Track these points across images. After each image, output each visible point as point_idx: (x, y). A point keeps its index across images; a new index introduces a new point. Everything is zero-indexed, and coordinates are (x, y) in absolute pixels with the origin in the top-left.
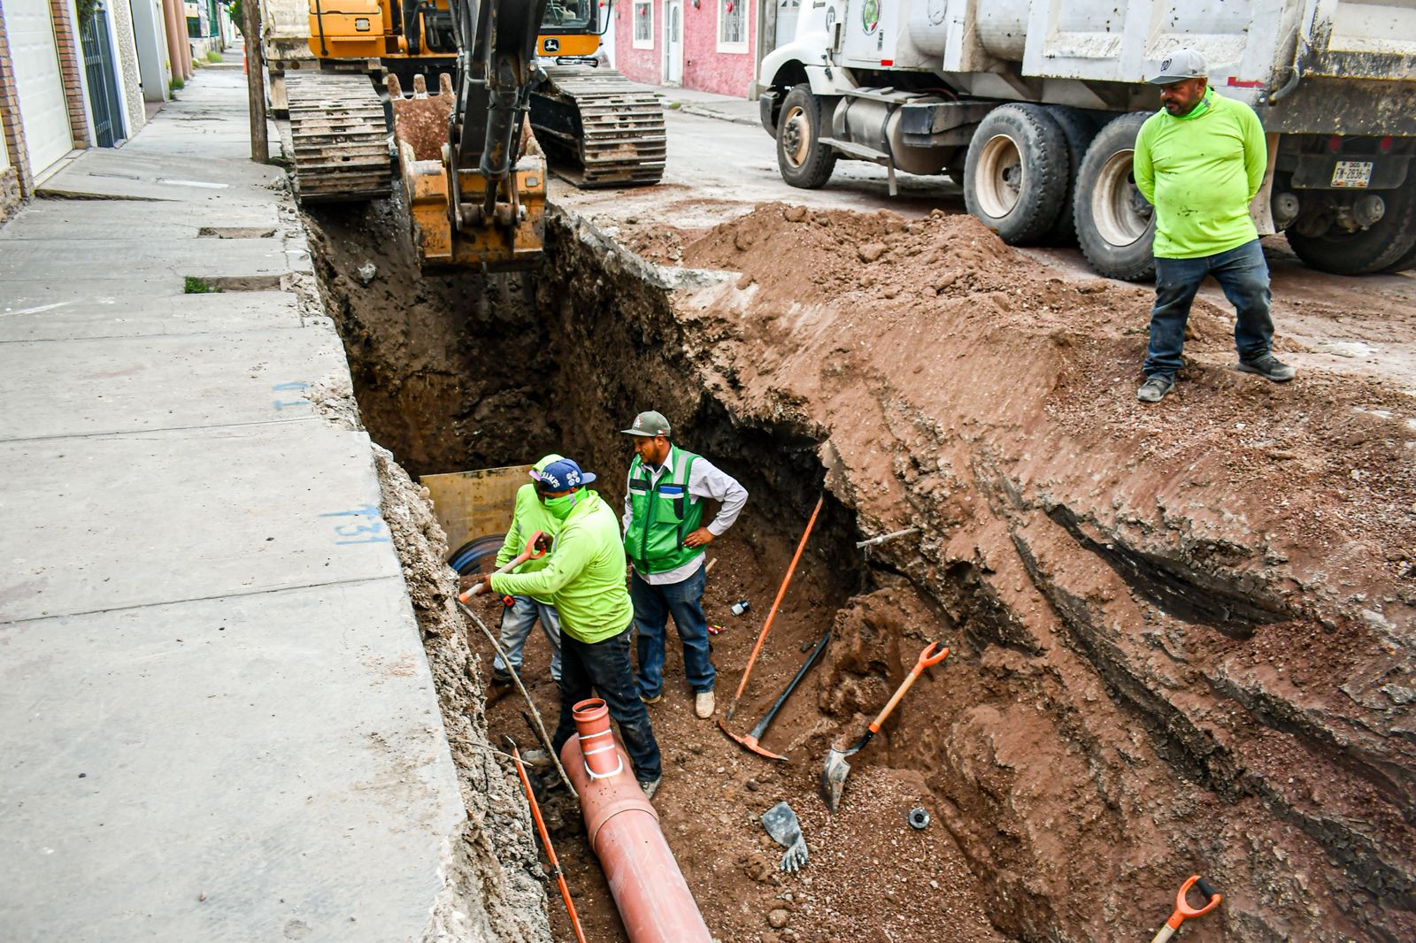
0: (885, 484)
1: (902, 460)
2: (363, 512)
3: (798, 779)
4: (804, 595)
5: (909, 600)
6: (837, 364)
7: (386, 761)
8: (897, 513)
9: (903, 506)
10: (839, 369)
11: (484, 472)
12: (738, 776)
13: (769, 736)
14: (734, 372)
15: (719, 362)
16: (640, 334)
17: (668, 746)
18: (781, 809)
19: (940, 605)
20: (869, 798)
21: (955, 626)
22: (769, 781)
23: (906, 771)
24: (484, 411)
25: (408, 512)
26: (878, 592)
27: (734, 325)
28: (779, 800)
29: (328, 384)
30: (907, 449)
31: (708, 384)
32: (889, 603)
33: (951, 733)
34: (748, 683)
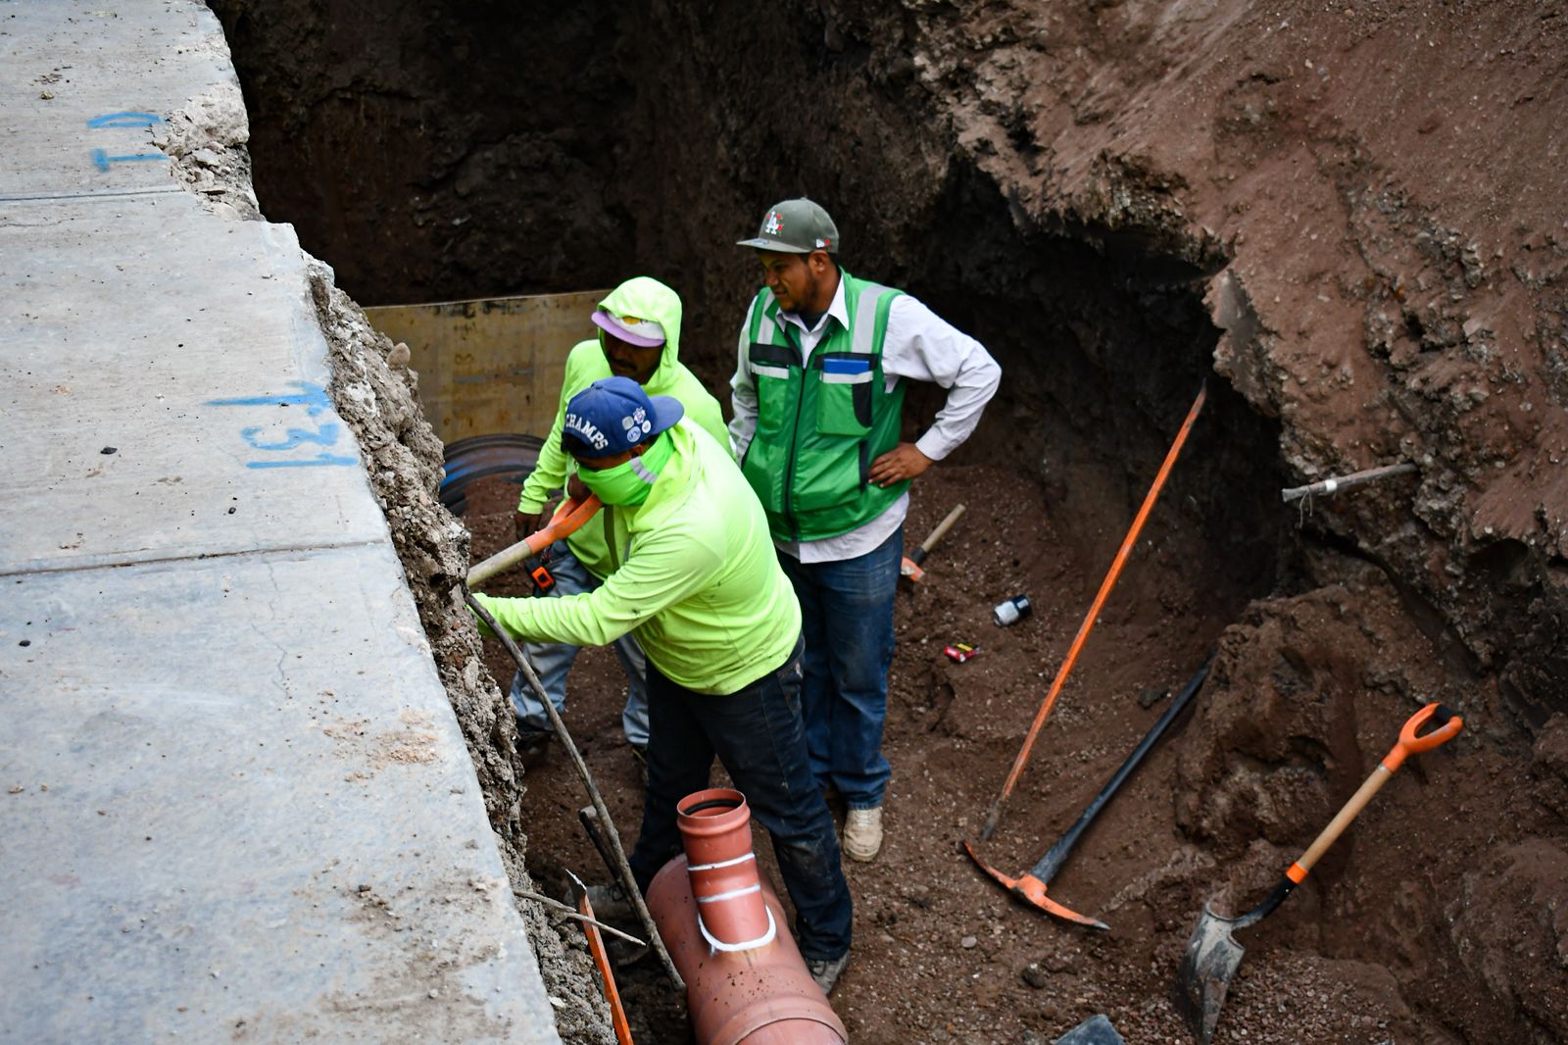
0: (1347, 368)
1: (1386, 319)
2: (298, 400)
3: (1128, 968)
4: (1149, 589)
5: (1382, 612)
6: (1253, 108)
7: (393, 951)
8: (1369, 429)
9: (1382, 415)
10: (1256, 117)
11: (477, 304)
12: (1005, 957)
13: (1069, 876)
14: (1023, 116)
15: (993, 94)
16: (820, 28)
17: (862, 889)
18: (1094, 1029)
19: (1451, 627)
20: (1279, 1016)
21: (1480, 673)
22: (1067, 969)
23: (1359, 965)
24: (475, 177)
25: (372, 396)
26: (1317, 593)
27: (1028, 16)
28: (1089, 1010)
29: (200, 117)
30: (1397, 297)
31: (967, 139)
32: (1338, 617)
33: (1462, 894)
34: (1028, 768)
